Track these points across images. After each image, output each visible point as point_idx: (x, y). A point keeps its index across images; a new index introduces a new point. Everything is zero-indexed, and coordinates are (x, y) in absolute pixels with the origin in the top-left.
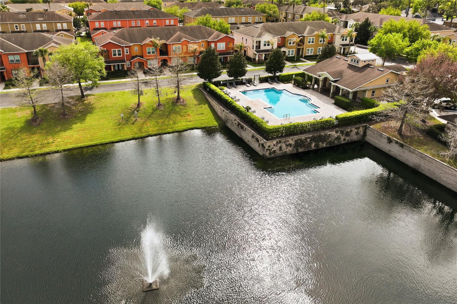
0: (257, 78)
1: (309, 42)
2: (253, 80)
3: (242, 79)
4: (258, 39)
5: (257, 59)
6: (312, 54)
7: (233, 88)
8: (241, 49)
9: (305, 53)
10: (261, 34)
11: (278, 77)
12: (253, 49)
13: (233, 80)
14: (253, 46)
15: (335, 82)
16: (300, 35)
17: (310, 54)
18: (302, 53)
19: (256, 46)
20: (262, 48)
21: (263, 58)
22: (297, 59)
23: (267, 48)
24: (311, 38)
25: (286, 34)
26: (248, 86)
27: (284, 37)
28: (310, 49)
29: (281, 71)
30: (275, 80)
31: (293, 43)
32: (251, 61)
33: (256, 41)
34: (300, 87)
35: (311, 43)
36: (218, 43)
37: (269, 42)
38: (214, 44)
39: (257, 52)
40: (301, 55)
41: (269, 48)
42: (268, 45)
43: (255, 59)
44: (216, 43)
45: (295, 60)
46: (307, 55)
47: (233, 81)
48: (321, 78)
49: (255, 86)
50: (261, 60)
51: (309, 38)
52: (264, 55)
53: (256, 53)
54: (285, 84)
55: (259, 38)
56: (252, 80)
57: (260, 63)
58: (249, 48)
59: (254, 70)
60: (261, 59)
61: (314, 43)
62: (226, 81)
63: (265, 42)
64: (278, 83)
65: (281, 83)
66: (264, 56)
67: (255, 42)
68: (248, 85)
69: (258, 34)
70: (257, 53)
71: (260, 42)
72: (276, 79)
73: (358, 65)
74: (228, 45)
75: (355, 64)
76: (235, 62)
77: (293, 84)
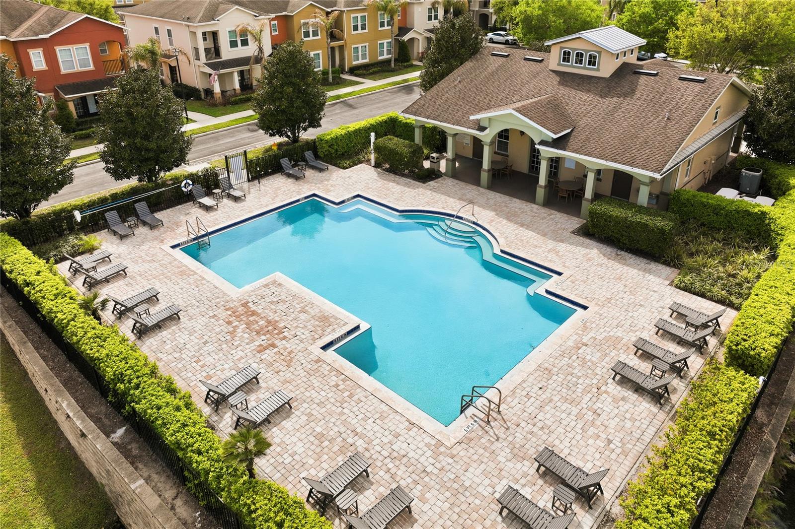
0: (238, 164)
1: (356, 28)
2: (223, 176)
3: (177, 180)
4: (209, 27)
5: (217, 89)
6: (367, 60)
7: (142, 230)
8: (154, 62)
9: (350, 61)
10: (216, 11)
11: (312, 146)
12: (198, 58)
13: (134, 191)
14: (196, 50)
15: (559, 143)
16: (329, 10)
17: (361, 61)
18: (342, 59)
19: (206, 50)
20: (228, 53)
21: (237, 86)
22: (334, 78)
23: (241, 52)
24: (359, 15)
25: (289, 8)
26: (208, 209)
27: (286, 16)
28: (360, 46)
29: (315, 123)
30: (304, 159)
31: (315, 33)
32: (199, 98)
33: (204, 34)
34: (403, 175)
35: (360, 31)
36: (58, 49)
37: (244, 33)
38: (40, 51)
39: (214, 66)
40: (340, 66)
41: (250, 50)
42: (245, 43)
43: (209, 92)
44: (48, 46)
45: (331, 80)
46: (355, 63)
47: (134, 198)
48: (487, 136)
49: (236, 199)
50: (228, 93)
51: (353, 15)
52: (236, 75)
53: (209, 70)
54: (345, 168)
55: (209, 21)
56: (216, 175)
57: (229, 102)
58: (181, 58)
59: (216, 127)
60: (228, 88)
61: (366, 31)
62: (103, 201)
63: (232, 33)
64: (321, 170)
65: (331, 167)
66: (236, 78)
67: (200, 37)
68: (207, 201)
69: (203, 9)
70: (214, 70)
71: (215, 34)
72: (309, 155)
73: (598, 70)
74: (104, 51)
75: (585, 68)
76: (129, 114)
77: (373, 163)
